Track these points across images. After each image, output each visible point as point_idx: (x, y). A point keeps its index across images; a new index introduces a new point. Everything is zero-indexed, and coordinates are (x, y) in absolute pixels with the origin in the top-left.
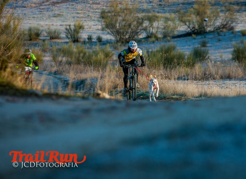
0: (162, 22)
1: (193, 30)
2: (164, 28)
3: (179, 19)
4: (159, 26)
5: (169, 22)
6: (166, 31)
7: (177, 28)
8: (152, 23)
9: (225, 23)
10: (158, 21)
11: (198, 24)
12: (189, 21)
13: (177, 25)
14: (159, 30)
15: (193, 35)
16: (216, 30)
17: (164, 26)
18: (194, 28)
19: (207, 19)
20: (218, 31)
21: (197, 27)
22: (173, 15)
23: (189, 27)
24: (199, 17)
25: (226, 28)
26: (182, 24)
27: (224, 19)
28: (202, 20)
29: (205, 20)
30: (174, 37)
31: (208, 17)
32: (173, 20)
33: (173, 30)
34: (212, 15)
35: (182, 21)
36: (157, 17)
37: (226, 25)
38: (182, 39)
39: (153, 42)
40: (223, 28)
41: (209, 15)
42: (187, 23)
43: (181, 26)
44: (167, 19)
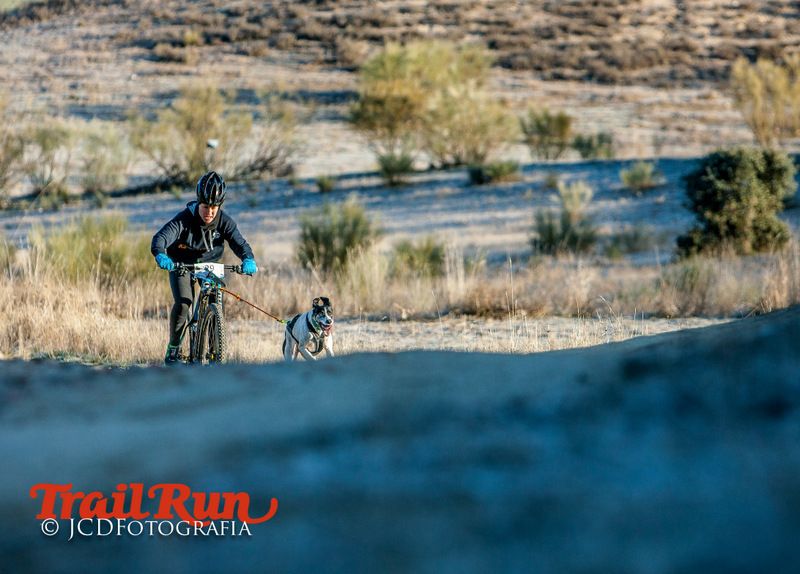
0: (80, 149)
1: (175, 172)
2: (88, 168)
3: (131, 141)
4: (71, 161)
5: (102, 150)
6: (93, 175)
7: (125, 168)
8: (51, 152)
9: (268, 155)
10: (67, 145)
11: (187, 158)
12: (163, 148)
13: (125, 159)
14: (72, 173)
15: (174, 189)
16: (244, 173)
17: (85, 160)
18: (175, 167)
19: (214, 143)
20: (249, 177)
21: (184, 165)
22: (112, 129)
23: (161, 165)
24: (192, 135)
25: (271, 170)
26: (140, 154)
27: (266, 142)
28: (198, 144)
29: (209, 146)
30: (116, 194)
31: (216, 137)
32: (113, 145)
33: (113, 173)
34: (230, 131)
35: (140, 146)
36: (65, 134)
37: (272, 158)
38: (141, 199)
39: (55, 209)
40: (262, 169)
41: (220, 130)
42: (157, 154)
43: (138, 160)
44: (95, 141)
